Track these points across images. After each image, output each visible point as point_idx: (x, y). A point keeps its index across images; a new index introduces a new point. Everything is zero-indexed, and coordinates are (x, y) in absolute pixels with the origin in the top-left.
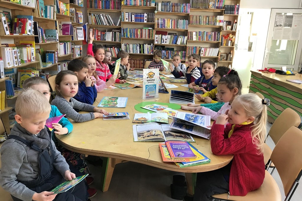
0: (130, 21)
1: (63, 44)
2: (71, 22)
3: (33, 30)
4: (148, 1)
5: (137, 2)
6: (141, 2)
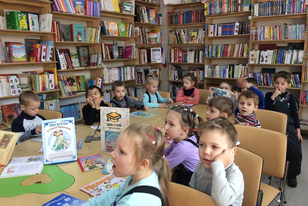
0: (216, 35)
1: (117, 69)
2: (135, 44)
3: (51, 56)
4: (239, 4)
5: (224, 8)
6: (229, 8)
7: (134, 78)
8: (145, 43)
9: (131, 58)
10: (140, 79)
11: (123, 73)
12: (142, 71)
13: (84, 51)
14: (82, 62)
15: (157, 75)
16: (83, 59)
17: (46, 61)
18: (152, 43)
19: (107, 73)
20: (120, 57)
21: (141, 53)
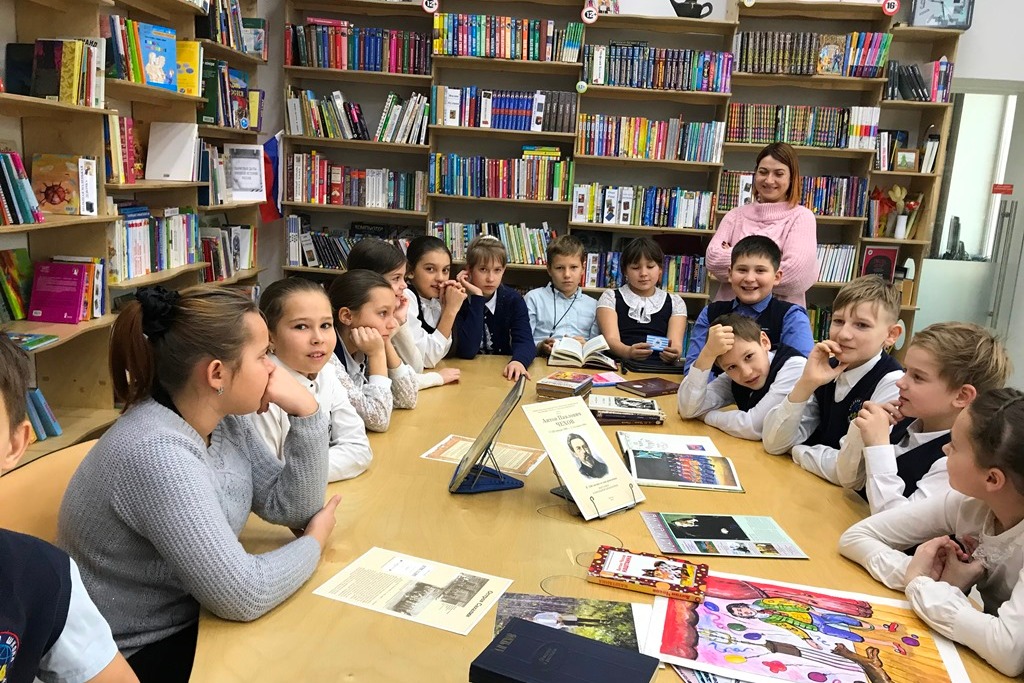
4: (547, 37)
5: (502, 41)
6: (518, 45)
7: (194, 263)
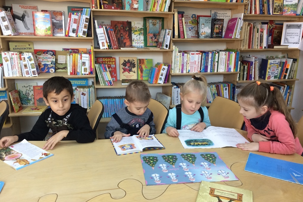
1: (199, 54)
2: (243, 14)
3: (86, 30)
7: (232, 70)
8: (266, 13)
9: (231, 37)
10: (245, 73)
11: (212, 60)
12: (253, 61)
13: (154, 25)
14: (149, 40)
15: (287, 69)
16: (152, 36)
17: (77, 36)
18: (284, 14)
19: (179, 59)
20: (215, 35)
21: (256, 30)
